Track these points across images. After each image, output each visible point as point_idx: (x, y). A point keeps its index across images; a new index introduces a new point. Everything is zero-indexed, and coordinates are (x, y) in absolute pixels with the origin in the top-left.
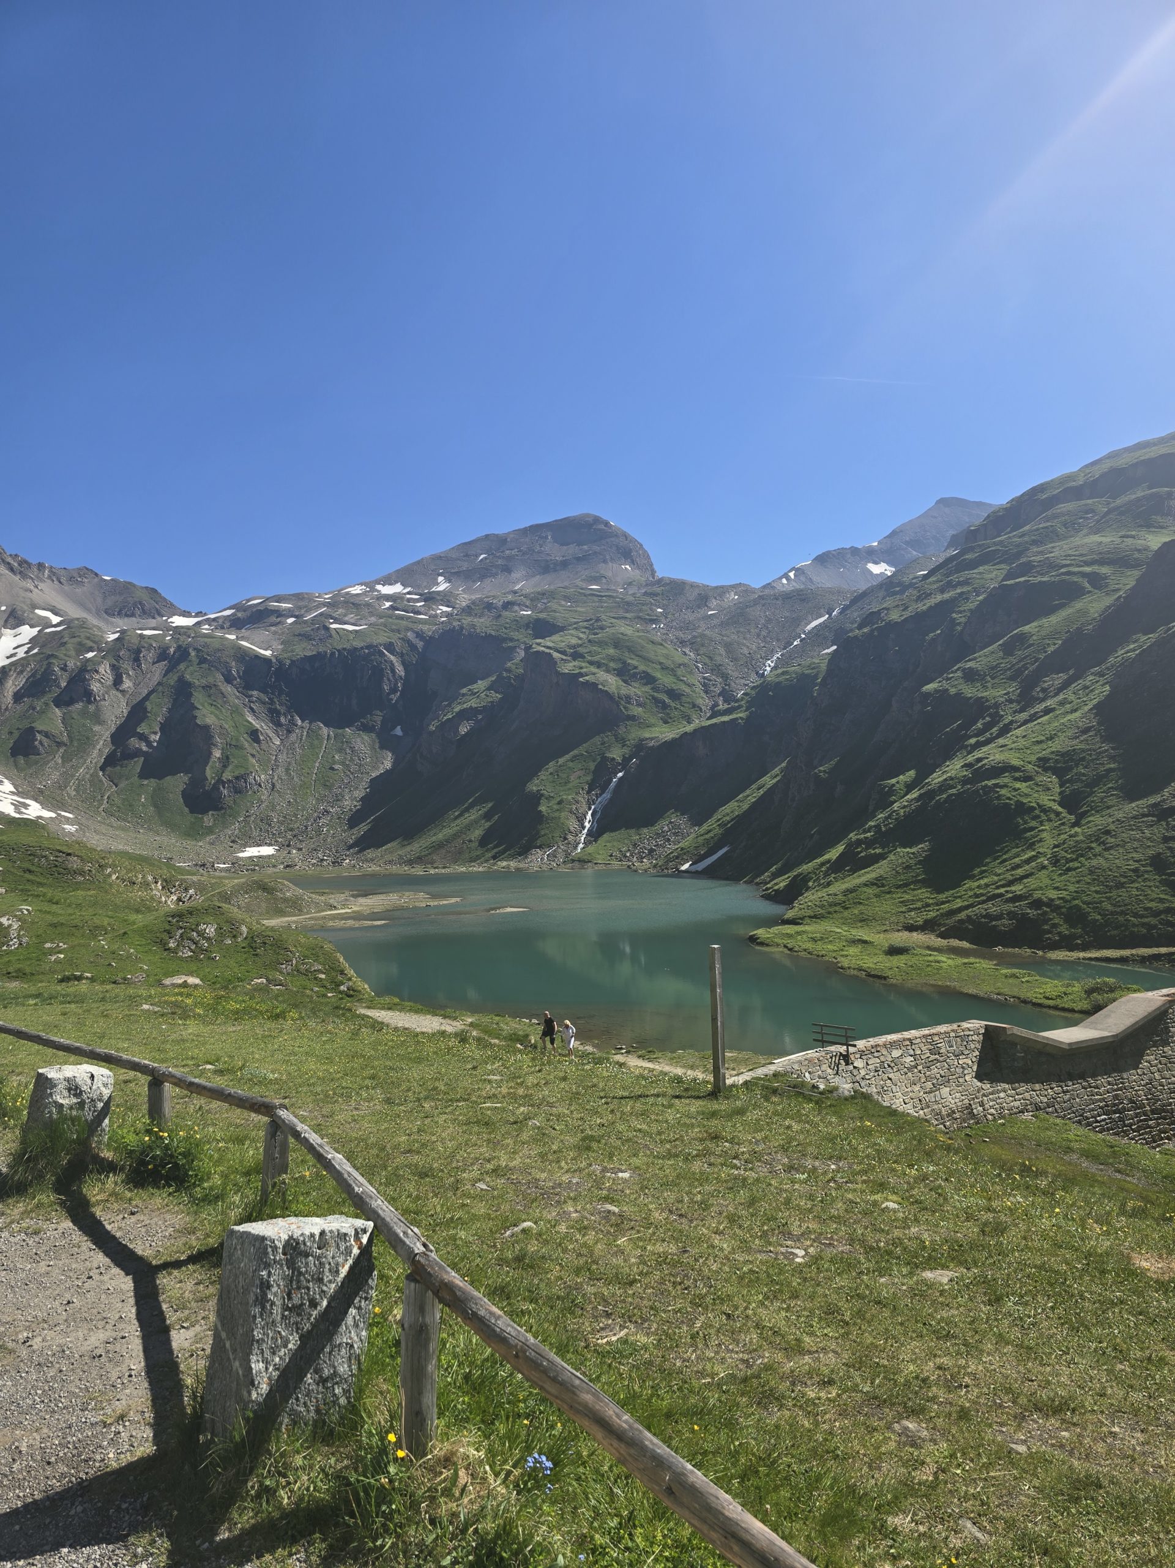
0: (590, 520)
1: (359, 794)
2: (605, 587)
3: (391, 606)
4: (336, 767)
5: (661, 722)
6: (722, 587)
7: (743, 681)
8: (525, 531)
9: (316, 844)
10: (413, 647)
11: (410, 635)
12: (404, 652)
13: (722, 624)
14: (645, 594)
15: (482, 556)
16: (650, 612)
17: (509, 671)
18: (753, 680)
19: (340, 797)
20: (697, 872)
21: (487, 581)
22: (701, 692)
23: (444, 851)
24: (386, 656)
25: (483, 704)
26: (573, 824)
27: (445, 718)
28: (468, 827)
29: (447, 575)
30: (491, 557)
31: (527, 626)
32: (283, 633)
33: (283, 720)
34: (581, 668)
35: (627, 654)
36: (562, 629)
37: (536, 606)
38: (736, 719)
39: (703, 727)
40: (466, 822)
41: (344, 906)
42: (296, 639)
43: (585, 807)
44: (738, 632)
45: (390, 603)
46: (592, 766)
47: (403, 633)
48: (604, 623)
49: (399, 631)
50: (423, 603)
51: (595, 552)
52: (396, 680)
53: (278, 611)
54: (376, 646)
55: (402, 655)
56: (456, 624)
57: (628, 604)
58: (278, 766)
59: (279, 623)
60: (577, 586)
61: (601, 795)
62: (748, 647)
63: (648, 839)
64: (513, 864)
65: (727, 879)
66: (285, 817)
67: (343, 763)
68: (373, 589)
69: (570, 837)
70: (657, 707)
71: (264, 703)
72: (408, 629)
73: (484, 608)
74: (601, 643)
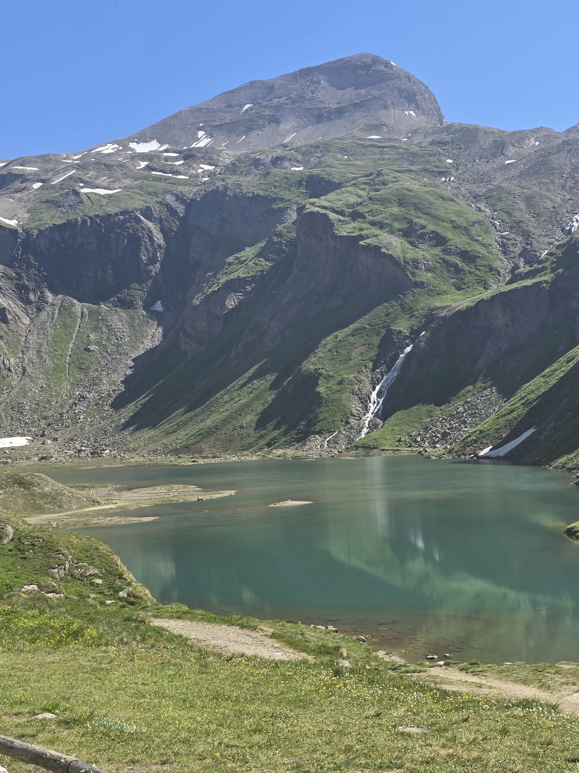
0: (368, 60)
1: (119, 378)
2: (387, 136)
3: (147, 166)
4: (92, 347)
5: (453, 289)
6: (520, 132)
7: (547, 239)
8: (294, 76)
9: (73, 433)
10: (173, 212)
11: (169, 198)
12: (163, 217)
13: (521, 175)
14: (433, 143)
15: (247, 107)
16: (438, 163)
17: (280, 235)
18: (560, 238)
19: (97, 381)
20: (498, 458)
21: (253, 134)
22: (500, 253)
23: (213, 439)
24: (142, 222)
25: (252, 274)
26: (355, 406)
27: (210, 290)
28: (240, 411)
29: (208, 129)
30: (257, 106)
31: (299, 183)
32: (29, 200)
33: (32, 297)
34: (362, 230)
35: (413, 212)
36: (338, 186)
37: (309, 161)
38: (540, 283)
39: (501, 294)
40: (237, 405)
41: (107, 503)
42: (44, 206)
43: (369, 387)
44: (540, 183)
45: (146, 163)
46: (376, 340)
47: (161, 196)
48: (386, 177)
49: (156, 194)
50: (182, 162)
51: (375, 98)
52: (155, 249)
53: (22, 175)
54: (132, 212)
55: (160, 221)
56: (219, 184)
57: (413, 155)
58: (28, 348)
59: (24, 188)
60: (354, 137)
61: (387, 373)
62: (552, 200)
63: (441, 422)
64: (290, 452)
65: (534, 464)
66: (37, 404)
67: (99, 343)
68: (126, 148)
69: (353, 421)
70: (449, 271)
71: (10, 278)
72: (166, 192)
73: (250, 165)
74: (383, 201)
